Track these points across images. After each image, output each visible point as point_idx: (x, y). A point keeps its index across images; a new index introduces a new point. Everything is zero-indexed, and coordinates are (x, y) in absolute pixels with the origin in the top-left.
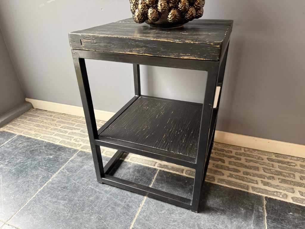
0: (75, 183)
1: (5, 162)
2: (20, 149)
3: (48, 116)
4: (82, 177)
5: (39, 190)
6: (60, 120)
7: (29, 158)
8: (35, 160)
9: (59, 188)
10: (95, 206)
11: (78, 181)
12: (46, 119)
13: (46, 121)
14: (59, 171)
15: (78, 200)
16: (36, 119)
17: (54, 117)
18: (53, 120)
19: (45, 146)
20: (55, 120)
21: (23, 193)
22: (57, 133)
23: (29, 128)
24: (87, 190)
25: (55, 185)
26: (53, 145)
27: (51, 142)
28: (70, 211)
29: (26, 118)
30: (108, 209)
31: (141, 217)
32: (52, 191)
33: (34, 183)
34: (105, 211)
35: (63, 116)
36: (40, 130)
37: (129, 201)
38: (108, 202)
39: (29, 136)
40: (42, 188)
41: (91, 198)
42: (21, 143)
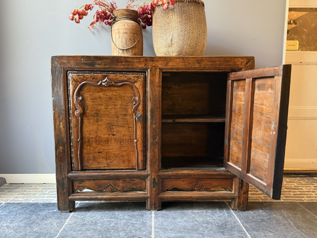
0: (91, 220)
1: (8, 221)
2: (17, 211)
3: (28, 187)
4: (95, 216)
5: (61, 231)
6: (43, 188)
7: (32, 215)
8: (39, 215)
9: (79, 226)
10: (118, 228)
11: (92, 219)
12: (27, 189)
13: (29, 190)
14: (70, 217)
15: (102, 228)
16: (16, 190)
17: (35, 186)
18: (36, 189)
19: (42, 205)
20: (38, 189)
21: (46, 235)
22: (47, 196)
23: (14, 197)
24: (105, 222)
25: (73, 225)
26: (51, 204)
27: (47, 202)
28: (99, 235)
29: (4, 191)
30: (130, 227)
31: (156, 225)
32: (74, 229)
33: (51, 228)
34: (128, 228)
35: (44, 184)
36: (28, 196)
37: (142, 220)
38: (127, 224)
39: (19, 202)
40: (62, 229)
41: (111, 225)
42: (14, 207)
